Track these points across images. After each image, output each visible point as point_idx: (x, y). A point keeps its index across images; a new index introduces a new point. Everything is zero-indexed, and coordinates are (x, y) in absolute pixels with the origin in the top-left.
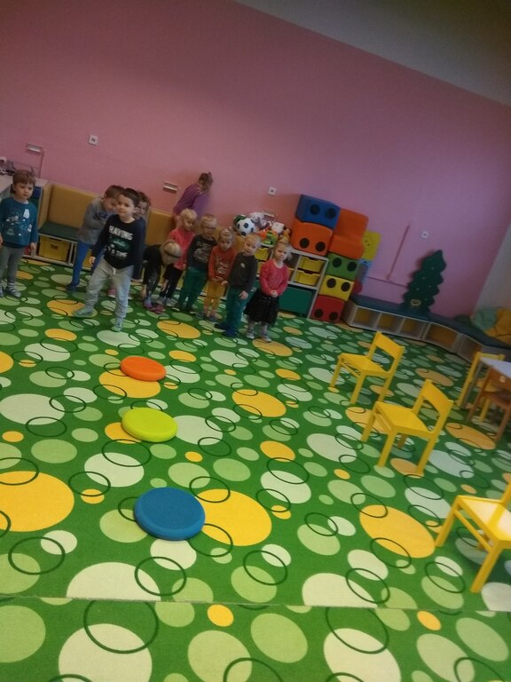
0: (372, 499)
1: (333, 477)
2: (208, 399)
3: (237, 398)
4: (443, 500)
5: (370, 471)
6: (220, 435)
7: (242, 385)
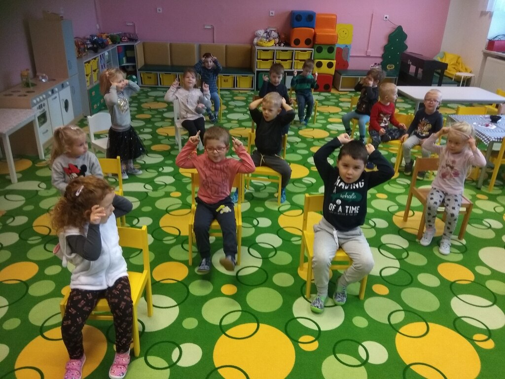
0: (413, 315)
1: (371, 294)
2: (255, 226)
3: (283, 221)
4: (495, 306)
5: (412, 282)
6: (259, 263)
7: (289, 207)
